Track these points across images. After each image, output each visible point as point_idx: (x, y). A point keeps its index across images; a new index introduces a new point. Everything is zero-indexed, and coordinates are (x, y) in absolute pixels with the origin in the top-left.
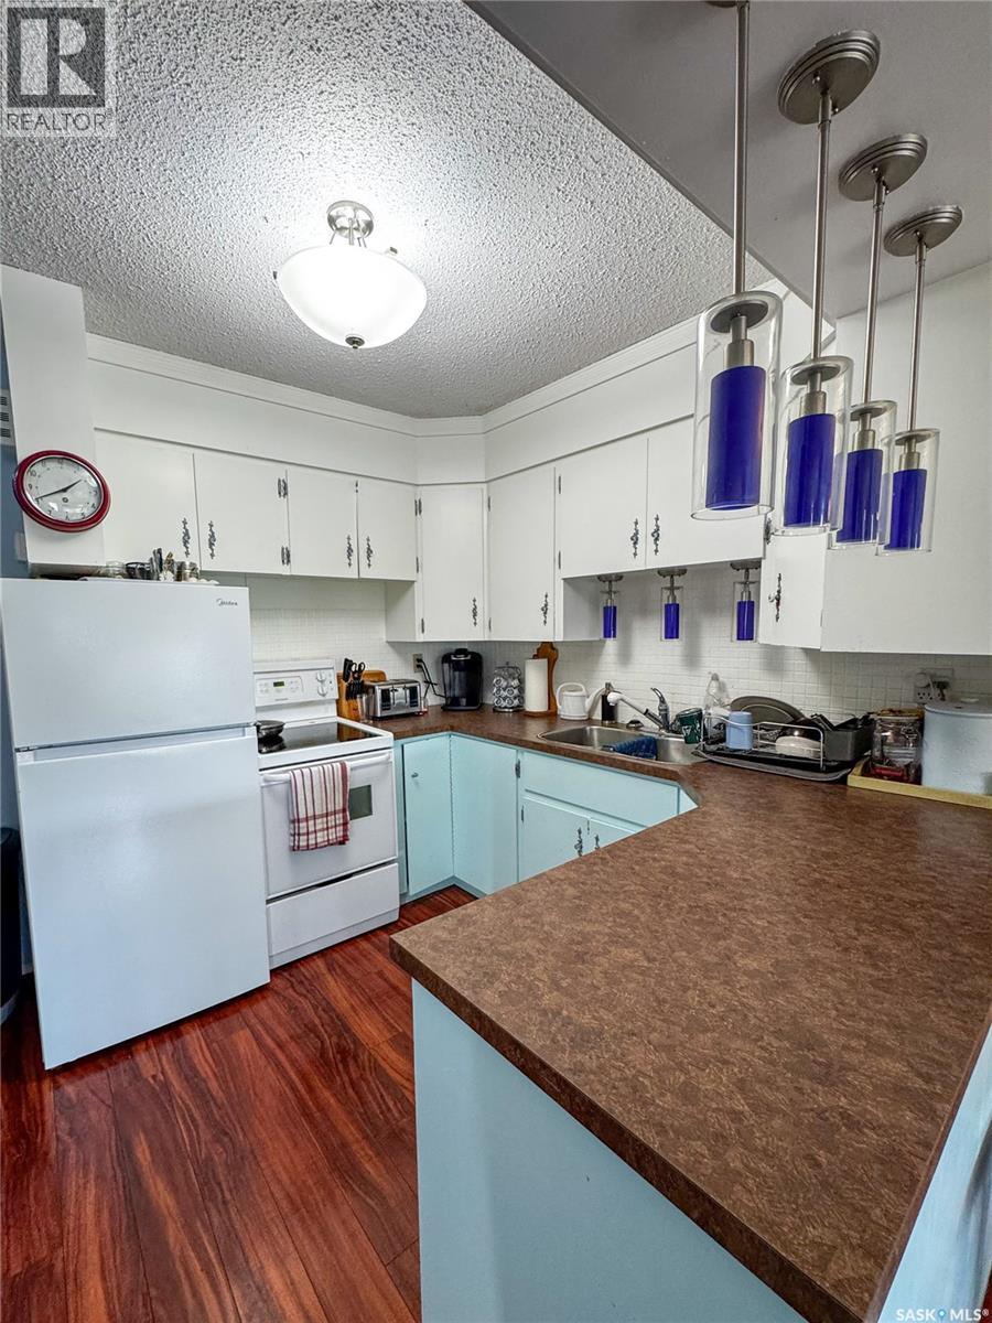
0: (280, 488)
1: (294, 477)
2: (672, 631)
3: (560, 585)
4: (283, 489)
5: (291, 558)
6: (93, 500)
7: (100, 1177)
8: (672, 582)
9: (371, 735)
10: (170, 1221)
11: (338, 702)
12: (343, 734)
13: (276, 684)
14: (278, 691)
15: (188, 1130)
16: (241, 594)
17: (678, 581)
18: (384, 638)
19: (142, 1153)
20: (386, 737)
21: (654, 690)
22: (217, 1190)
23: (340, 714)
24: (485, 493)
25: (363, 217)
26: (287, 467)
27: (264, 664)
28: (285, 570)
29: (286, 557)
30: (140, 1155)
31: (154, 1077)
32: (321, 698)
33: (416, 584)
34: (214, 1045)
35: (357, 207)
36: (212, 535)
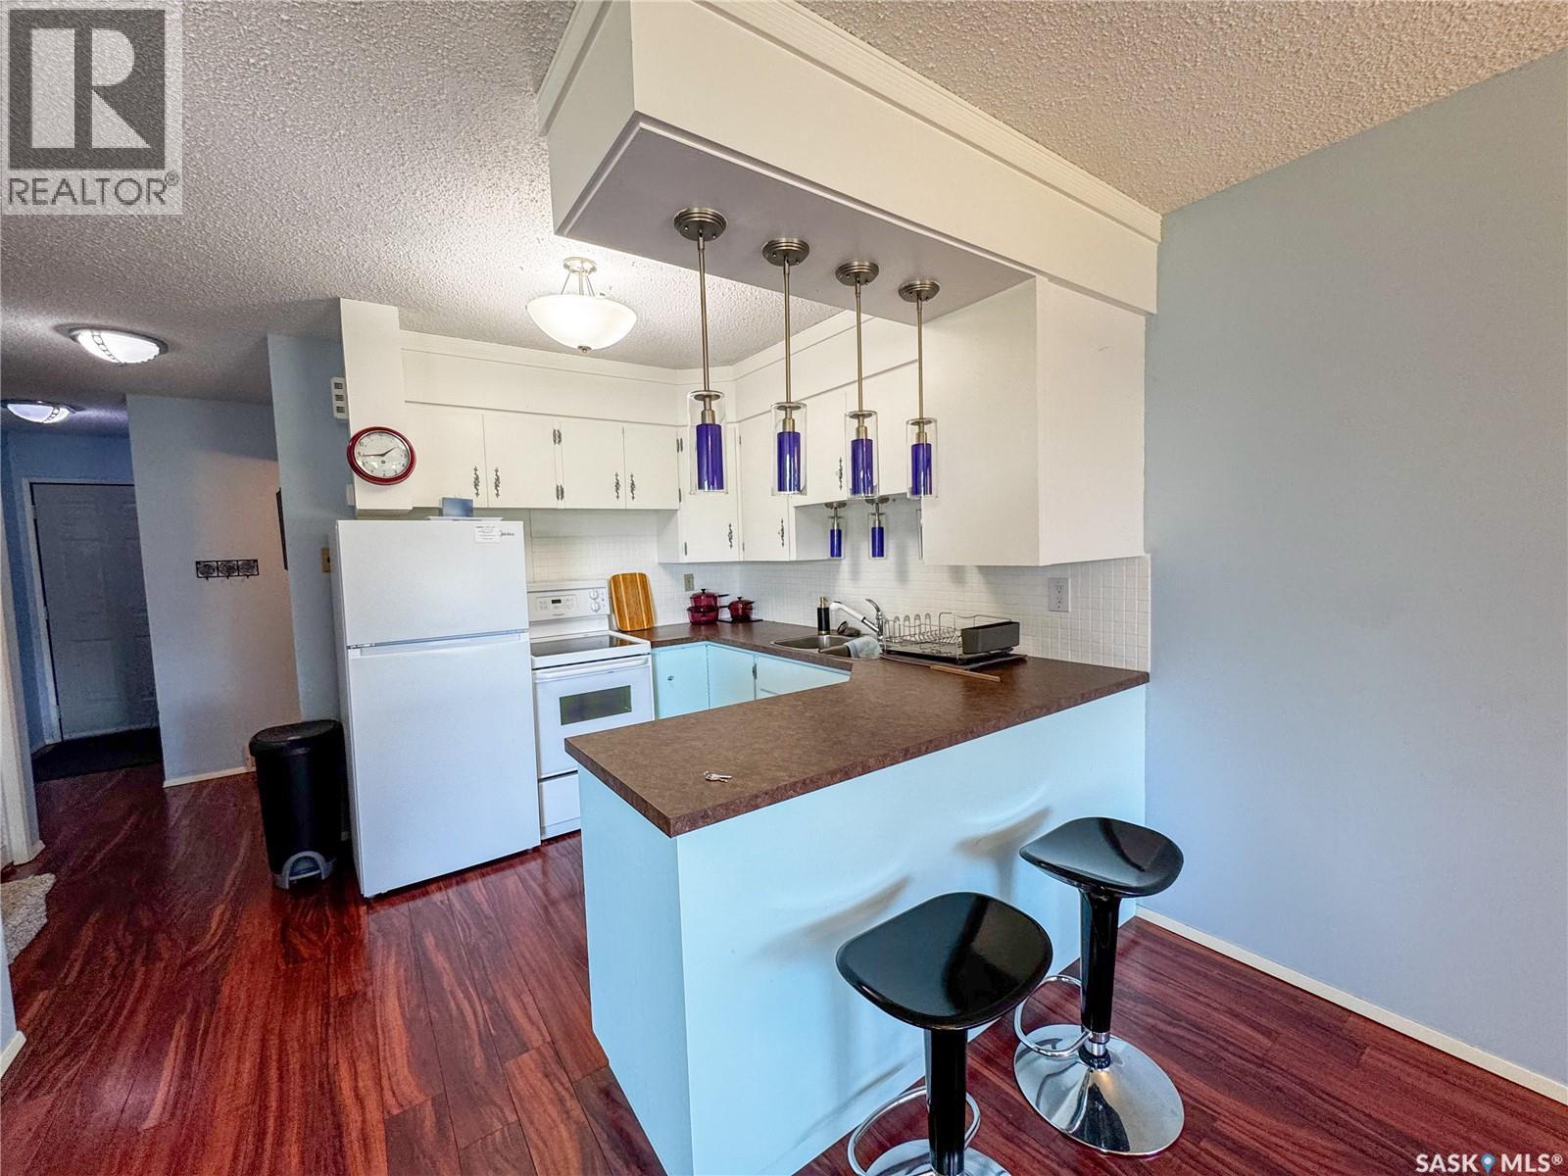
0: (554, 436)
1: (566, 428)
2: (878, 550)
3: (792, 511)
4: (557, 437)
5: (565, 494)
6: (404, 461)
7: (399, 954)
8: (878, 509)
9: (631, 643)
10: (444, 974)
11: (609, 616)
12: (614, 643)
13: (553, 602)
14: (556, 607)
15: (463, 930)
16: (517, 527)
17: (883, 508)
18: (657, 561)
19: (429, 941)
20: (644, 645)
21: (869, 601)
22: (480, 961)
23: (610, 629)
24: (737, 432)
25: (588, 266)
26: (562, 419)
27: (544, 584)
28: (561, 505)
29: (560, 493)
30: (428, 943)
31: (442, 902)
32: (594, 613)
33: (679, 512)
34: (490, 885)
35: (583, 261)
36: (498, 479)
